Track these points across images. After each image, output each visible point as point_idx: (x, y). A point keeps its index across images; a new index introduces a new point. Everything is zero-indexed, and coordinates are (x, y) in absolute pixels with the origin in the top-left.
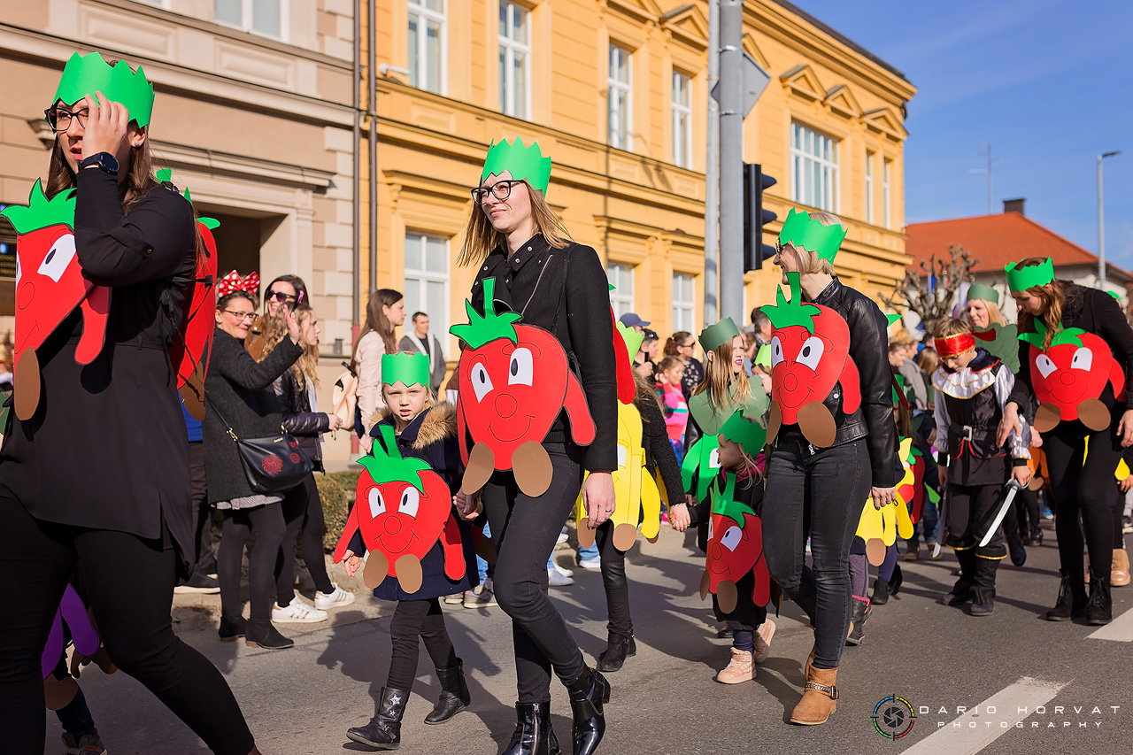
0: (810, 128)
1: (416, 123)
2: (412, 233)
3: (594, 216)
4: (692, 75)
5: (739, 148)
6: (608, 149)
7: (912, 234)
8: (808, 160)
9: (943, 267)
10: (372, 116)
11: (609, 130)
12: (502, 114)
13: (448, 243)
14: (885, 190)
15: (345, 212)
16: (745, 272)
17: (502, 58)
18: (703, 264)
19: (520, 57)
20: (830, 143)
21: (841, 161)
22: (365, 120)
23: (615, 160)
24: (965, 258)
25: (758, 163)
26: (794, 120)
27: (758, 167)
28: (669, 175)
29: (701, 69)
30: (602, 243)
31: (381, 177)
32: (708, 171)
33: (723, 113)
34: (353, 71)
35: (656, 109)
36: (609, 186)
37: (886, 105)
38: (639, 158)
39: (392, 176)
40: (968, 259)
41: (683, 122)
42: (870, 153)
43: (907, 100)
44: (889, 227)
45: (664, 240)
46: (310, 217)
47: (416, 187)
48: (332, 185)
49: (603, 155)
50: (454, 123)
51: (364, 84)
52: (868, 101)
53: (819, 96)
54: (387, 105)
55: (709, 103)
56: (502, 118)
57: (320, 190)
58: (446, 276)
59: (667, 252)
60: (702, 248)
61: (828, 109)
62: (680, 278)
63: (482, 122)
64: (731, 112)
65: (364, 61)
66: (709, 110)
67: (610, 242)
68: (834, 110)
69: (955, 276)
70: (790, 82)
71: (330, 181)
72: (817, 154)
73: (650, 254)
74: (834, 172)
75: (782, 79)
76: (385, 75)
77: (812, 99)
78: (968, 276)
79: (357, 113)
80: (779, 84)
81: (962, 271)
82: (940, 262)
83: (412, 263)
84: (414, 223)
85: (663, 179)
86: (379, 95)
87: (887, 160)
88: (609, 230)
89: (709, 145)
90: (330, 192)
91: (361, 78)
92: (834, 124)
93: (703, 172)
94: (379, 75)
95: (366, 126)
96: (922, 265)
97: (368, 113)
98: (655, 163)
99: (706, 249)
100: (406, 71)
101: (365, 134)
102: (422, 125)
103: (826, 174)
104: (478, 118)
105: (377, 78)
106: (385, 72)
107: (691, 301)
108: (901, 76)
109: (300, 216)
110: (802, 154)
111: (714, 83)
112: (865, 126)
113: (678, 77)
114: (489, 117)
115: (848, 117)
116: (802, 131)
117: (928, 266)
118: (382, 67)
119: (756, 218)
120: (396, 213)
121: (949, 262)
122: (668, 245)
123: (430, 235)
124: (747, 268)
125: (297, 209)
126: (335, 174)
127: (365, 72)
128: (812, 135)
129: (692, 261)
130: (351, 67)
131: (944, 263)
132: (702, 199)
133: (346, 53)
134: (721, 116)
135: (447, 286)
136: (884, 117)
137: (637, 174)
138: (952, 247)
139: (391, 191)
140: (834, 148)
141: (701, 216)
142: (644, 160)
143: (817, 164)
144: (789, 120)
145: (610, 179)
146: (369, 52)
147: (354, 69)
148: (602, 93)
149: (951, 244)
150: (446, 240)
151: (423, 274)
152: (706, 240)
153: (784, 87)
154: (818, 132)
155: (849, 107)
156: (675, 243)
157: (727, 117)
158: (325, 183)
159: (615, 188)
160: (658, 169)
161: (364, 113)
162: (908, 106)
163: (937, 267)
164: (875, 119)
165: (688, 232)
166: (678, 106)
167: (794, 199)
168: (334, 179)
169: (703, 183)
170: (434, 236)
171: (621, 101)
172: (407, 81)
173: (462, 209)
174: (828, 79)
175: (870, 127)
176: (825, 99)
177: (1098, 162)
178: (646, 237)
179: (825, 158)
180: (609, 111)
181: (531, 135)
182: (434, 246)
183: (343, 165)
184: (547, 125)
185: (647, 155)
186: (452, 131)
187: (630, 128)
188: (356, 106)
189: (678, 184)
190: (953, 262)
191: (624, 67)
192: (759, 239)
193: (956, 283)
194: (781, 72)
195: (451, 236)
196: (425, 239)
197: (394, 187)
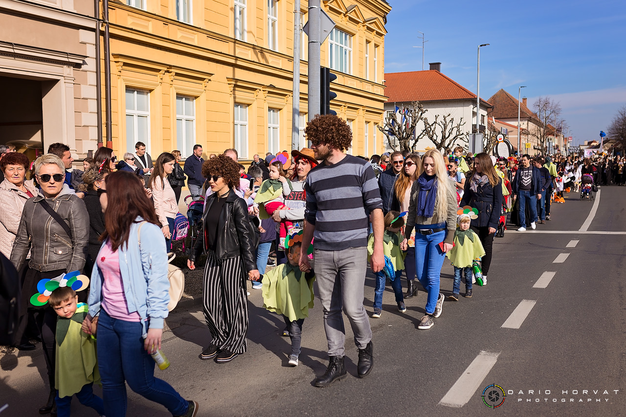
0: (338, 28)
1: (130, 27)
2: (129, 89)
3: (227, 78)
6: (235, 41)
8: (337, 46)
10: (106, 23)
11: (235, 30)
12: (177, 22)
13: (149, 94)
14: (375, 61)
15: (92, 78)
20: (348, 36)
21: (354, 47)
22: (102, 26)
23: (239, 47)
24: (420, 108)
28: (268, 55)
30: (232, 93)
31: (112, 58)
35: (260, 19)
36: (236, 62)
37: (377, 16)
38: (251, 46)
39: (118, 58)
41: (273, 25)
42: (368, 42)
43: (387, 14)
44: (376, 82)
45: (264, 91)
46: (72, 82)
47: (131, 63)
48: (84, 63)
49: (232, 44)
50: (151, 27)
51: (101, 4)
52: (368, 14)
53: (343, 11)
54: (115, 16)
57: (78, 66)
58: (147, 113)
59: (265, 97)
61: (348, 18)
62: (272, 111)
63: (166, 26)
64: (315, 41)
67: (236, 92)
68: (351, 19)
70: (328, 4)
71: (84, 61)
72: (341, 43)
73: (257, 99)
74: (350, 51)
75: (325, 2)
77: (340, 13)
79: (98, 21)
80: (323, 5)
83: (129, 106)
84: (130, 84)
85: (264, 57)
86: (110, 10)
87: (376, 46)
88: (236, 86)
90: (84, 67)
91: (99, 0)
92: (350, 27)
95: (103, 29)
97: (104, 22)
98: (259, 48)
101: (102, 33)
102: (134, 28)
103: (345, 52)
104: (164, 24)
105: (108, 1)
109: (66, 81)
110: (334, 42)
112: (365, 28)
114: (170, 23)
115: (358, 22)
119: (326, 97)
120: (120, 79)
122: (266, 94)
123: (139, 90)
125: (64, 77)
126: (87, 57)
129: (279, 102)
134: (309, 43)
135: (149, 118)
136: (375, 23)
137: (250, 54)
139: (117, 66)
140: (350, 39)
142: (254, 47)
143: (341, 48)
145: (237, 58)
148: (231, 9)
150: (147, 93)
151: (136, 112)
153: (326, 7)
154: (342, 30)
155: (358, 17)
156: (269, 92)
158: (81, 62)
159: (239, 63)
160: (261, 52)
161: (101, 21)
162: (387, 16)
164: (371, 24)
165: (277, 87)
166: (271, 17)
167: (329, 67)
168: (86, 60)
170: (141, 91)
171: (241, 13)
172: (125, 3)
173: (157, 75)
174: (348, 2)
175: (368, 28)
176: (346, 13)
178: (255, 89)
179: (345, 44)
180: (235, 19)
181: (193, 33)
182: (141, 96)
183: (91, 51)
184: (201, 27)
185: (256, 44)
186: (150, 32)
187: (246, 28)
188: (97, 18)
189: (272, 61)
192: (328, 108)
195: (151, 91)
196: (136, 92)
197: (119, 64)
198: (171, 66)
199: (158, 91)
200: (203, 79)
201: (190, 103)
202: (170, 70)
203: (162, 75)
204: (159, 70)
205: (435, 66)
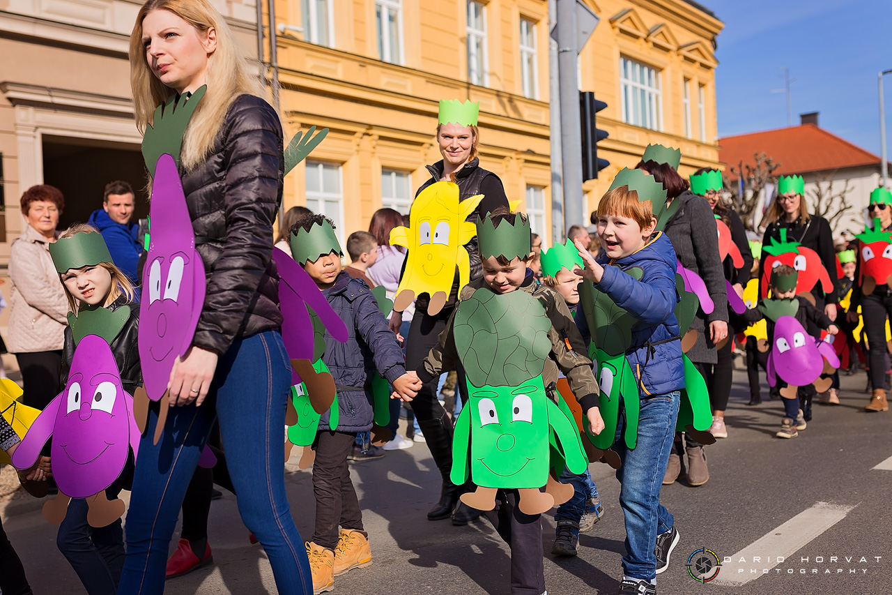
0: (635, 61)
1: (310, 72)
2: (311, 162)
4: (536, 21)
5: (575, 79)
6: (469, 85)
7: (723, 146)
8: (635, 88)
9: (749, 171)
10: (273, 67)
11: (469, 70)
12: (380, 61)
13: (341, 169)
14: (700, 110)
16: (584, 181)
17: (379, 14)
18: (549, 178)
19: (393, 13)
20: (653, 72)
21: (662, 88)
22: (269, 71)
23: (475, 94)
24: (768, 163)
25: (591, 91)
26: (622, 55)
27: (592, 94)
28: (520, 105)
29: (543, 16)
32: (551, 100)
33: (561, 50)
34: (257, 30)
35: (507, 51)
37: (698, 38)
38: (495, 92)
39: (293, 116)
40: (771, 164)
41: (530, 61)
42: (686, 79)
43: (716, 34)
44: (704, 140)
45: (518, 159)
47: (312, 124)
49: (464, 91)
50: (341, 70)
51: (266, 41)
52: (684, 37)
53: (643, 34)
54: (286, 58)
55: (550, 43)
56: (380, 64)
58: (339, 196)
59: (521, 169)
60: (548, 164)
61: (651, 45)
62: (532, 190)
63: (364, 69)
64: (568, 49)
65: (265, 22)
66: (550, 49)
68: (655, 45)
69: (760, 178)
70: (618, 24)
72: (642, 82)
73: (506, 171)
74: (657, 97)
75: (612, 21)
76: (283, 33)
77: (637, 37)
78: (771, 178)
79: (262, 65)
80: (609, 26)
81: (766, 174)
82: (747, 167)
83: (311, 186)
85: (515, 109)
86: (279, 50)
87: (701, 85)
89: (551, 78)
91: (264, 36)
92: (656, 57)
93: (547, 101)
94: (278, 33)
95: (269, 76)
96: (732, 170)
97: (271, 65)
98: (508, 96)
99: (552, 165)
100: (300, 29)
101: (270, 82)
102: (314, 73)
103: (650, 98)
104: (361, 65)
105: (276, 36)
106: (282, 31)
107: (542, 208)
108: (711, 14)
110: (630, 83)
111: (553, 26)
112: (682, 58)
113: (524, 24)
114: (370, 64)
115: (667, 50)
116: (629, 64)
117: (737, 171)
118: (280, 27)
119: (591, 137)
121: (755, 167)
122: (521, 163)
123: (325, 163)
124: (585, 178)
127: (266, 32)
128: (638, 67)
129: (542, 175)
130: (255, 28)
131: (750, 168)
132: (548, 124)
133: (251, 17)
134: (559, 53)
135: (341, 204)
136: (697, 49)
137: (493, 106)
138: (756, 154)
139: (292, 128)
140: (656, 76)
141: (547, 138)
142: (498, 94)
143: (643, 91)
144: (618, 55)
146: (269, 14)
147: (257, 29)
148: (462, 40)
149: (756, 151)
150: (338, 167)
151: (321, 196)
152: (552, 157)
153: (613, 28)
154: (643, 64)
155: (668, 42)
156: (527, 161)
157: (564, 53)
160: (511, 100)
161: (267, 65)
162: (718, 39)
163: (745, 171)
164: (690, 51)
165: (537, 151)
166: (525, 48)
167: (624, 120)
169: (547, 110)
170: (329, 164)
171: (478, 45)
172: (301, 37)
173: (350, 141)
174: (649, 19)
175: (686, 58)
176: (648, 36)
177: (879, 79)
178: (502, 157)
179: (650, 85)
180: (469, 55)
181: (405, 77)
182: (330, 172)
184: (417, 68)
185: (500, 89)
186: (340, 76)
187: (487, 67)
188: (261, 59)
189: (527, 112)
190: (758, 167)
191: (479, 18)
192: (594, 154)
193: (761, 184)
194: (610, 16)
195: (343, 163)
196: (321, 166)
197: (294, 125)
198: (370, 127)
199: (353, 163)
200: (421, 144)
201: (403, 180)
202: (371, 132)
203: (358, 140)
204: (353, 133)
205: (810, 119)
